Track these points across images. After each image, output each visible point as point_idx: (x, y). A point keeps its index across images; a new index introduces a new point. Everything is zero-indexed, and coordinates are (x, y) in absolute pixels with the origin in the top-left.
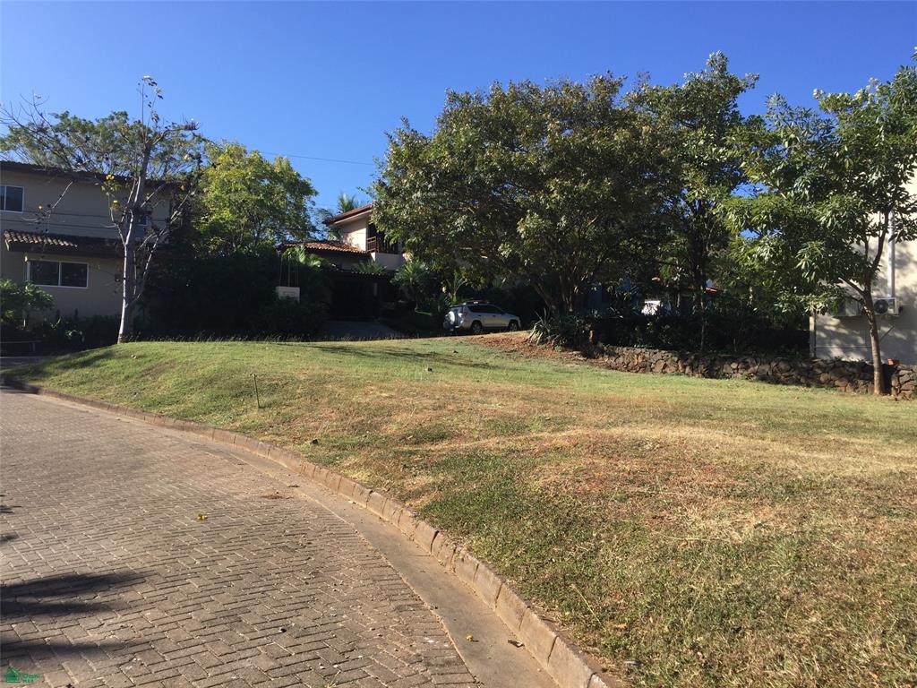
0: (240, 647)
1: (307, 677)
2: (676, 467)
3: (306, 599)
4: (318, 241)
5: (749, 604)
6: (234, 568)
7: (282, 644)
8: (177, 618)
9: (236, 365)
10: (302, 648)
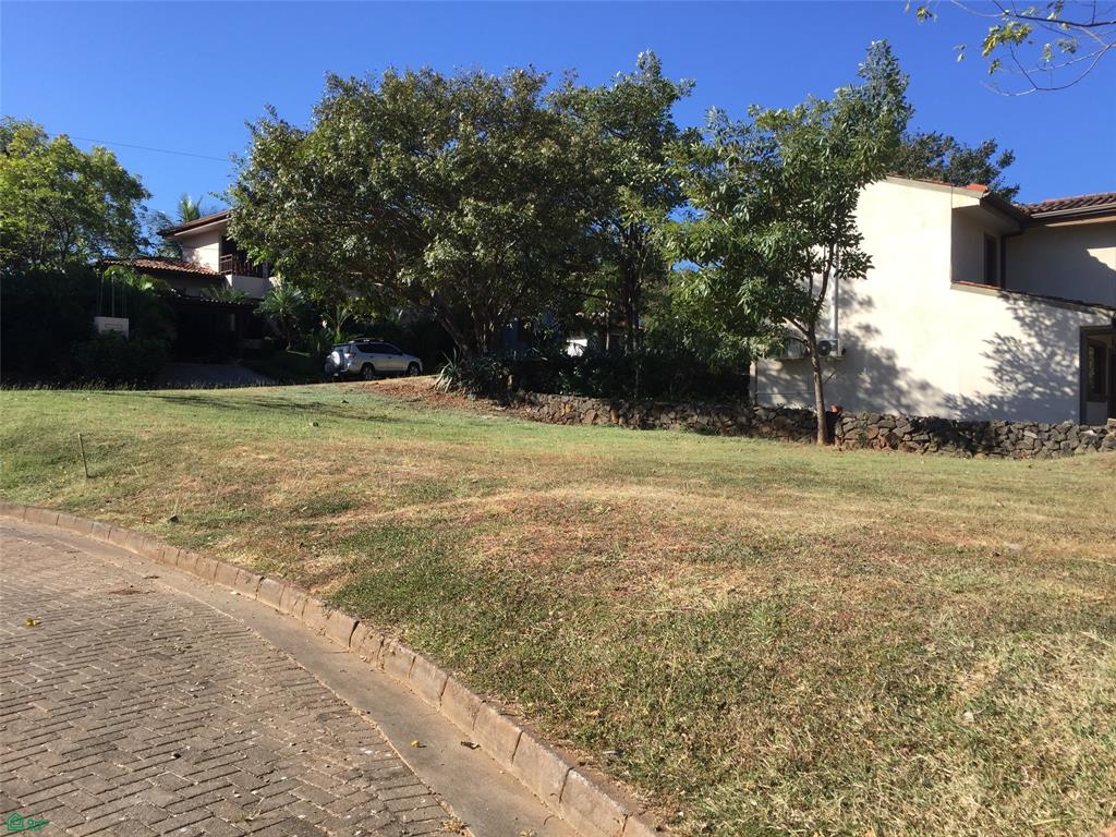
0: (122, 780)
1: (221, 808)
2: (633, 531)
3: (199, 716)
4: (151, 258)
5: (732, 677)
6: (92, 685)
7: (178, 772)
8: (25, 752)
9: (48, 421)
10: (206, 775)
